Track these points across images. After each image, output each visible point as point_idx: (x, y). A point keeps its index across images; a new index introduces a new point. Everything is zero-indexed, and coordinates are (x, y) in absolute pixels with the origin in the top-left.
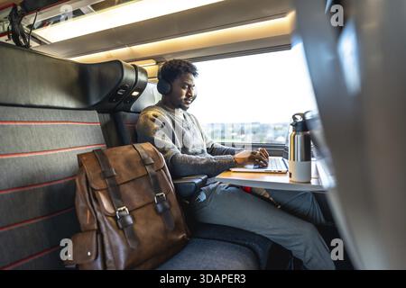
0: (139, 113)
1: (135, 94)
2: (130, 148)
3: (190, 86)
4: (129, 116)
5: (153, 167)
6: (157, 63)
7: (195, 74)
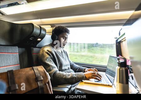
0: (41, 48)
1: (39, 39)
2: (31, 70)
3: (66, 38)
4: (35, 50)
5: (42, 82)
6: (52, 27)
7: (68, 33)
